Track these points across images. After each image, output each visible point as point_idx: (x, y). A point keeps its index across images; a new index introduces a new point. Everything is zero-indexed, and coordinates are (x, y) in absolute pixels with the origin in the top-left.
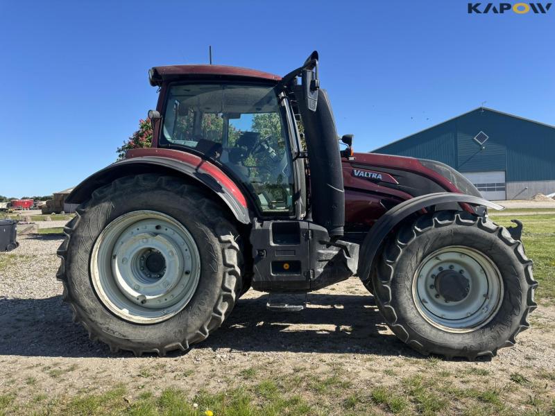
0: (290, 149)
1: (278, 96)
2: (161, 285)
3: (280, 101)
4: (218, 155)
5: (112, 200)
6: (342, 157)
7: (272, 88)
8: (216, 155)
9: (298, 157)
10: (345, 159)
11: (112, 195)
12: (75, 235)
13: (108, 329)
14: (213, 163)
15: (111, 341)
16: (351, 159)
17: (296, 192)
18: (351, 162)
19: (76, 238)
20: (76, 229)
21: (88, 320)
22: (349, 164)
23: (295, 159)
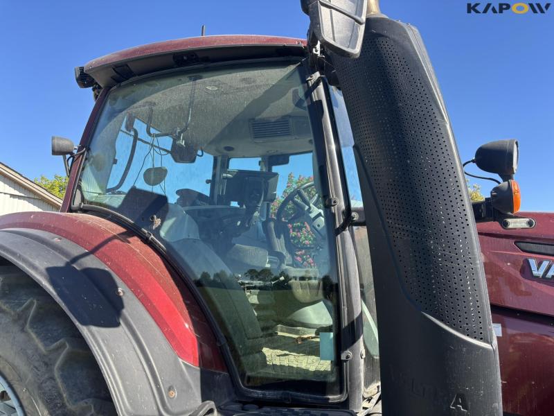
0: (327, 202)
1: (304, 81)
3: (309, 91)
4: (158, 221)
6: (478, 218)
7: (292, 67)
8: (152, 223)
9: (349, 222)
10: (494, 226)
14: (146, 240)
16: (516, 224)
17: (345, 323)
18: (519, 239)
22: (512, 242)
23: (343, 228)
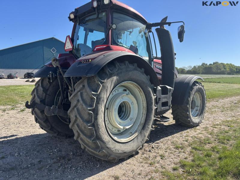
2: (129, 120)
5: (117, 75)
11: (117, 73)
12: (99, 97)
13: (116, 150)
15: (116, 156)
19: (100, 99)
20: (100, 93)
21: (107, 149)
